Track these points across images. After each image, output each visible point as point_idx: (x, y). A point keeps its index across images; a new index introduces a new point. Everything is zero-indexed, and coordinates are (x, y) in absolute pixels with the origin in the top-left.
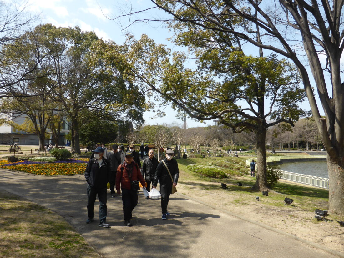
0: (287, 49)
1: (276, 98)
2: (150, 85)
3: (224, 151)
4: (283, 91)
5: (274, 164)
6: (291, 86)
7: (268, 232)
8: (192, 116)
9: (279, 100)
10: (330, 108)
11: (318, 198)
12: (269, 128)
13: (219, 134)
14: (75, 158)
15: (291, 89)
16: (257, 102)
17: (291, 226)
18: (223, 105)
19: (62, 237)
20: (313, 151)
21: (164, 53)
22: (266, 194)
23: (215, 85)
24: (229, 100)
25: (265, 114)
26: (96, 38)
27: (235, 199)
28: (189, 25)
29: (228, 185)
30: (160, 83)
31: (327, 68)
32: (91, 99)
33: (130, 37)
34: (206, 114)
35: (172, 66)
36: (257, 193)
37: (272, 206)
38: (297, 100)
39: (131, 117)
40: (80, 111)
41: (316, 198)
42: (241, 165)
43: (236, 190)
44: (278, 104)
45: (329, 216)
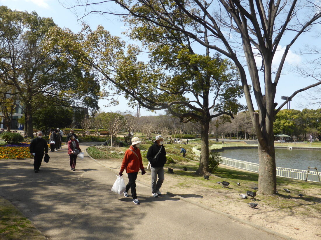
0: (229, 50)
1: (219, 93)
2: (104, 74)
4: (225, 87)
5: (216, 151)
6: (232, 82)
7: (206, 211)
8: (144, 106)
9: (222, 95)
10: (262, 104)
11: (251, 181)
12: (213, 119)
13: (170, 122)
14: (27, 142)
15: (232, 85)
16: (203, 96)
17: (226, 206)
18: (172, 96)
19: (7, 221)
21: (119, 44)
22: (207, 178)
23: (166, 77)
24: (178, 93)
25: (210, 106)
27: (179, 182)
29: (174, 170)
30: (114, 73)
31: (262, 69)
32: (46, 84)
33: (85, 27)
34: (156, 104)
35: (126, 58)
36: (200, 177)
37: (211, 189)
38: (237, 95)
39: (86, 104)
40: (33, 95)
41: (249, 181)
42: (188, 152)
43: (180, 175)
44: (221, 98)
45: (257, 196)
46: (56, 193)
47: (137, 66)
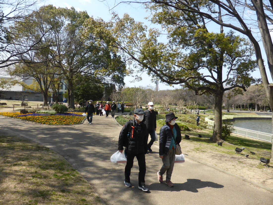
1: (232, 68)
2: (130, 55)
3: (188, 110)
4: (238, 62)
5: (228, 121)
6: (245, 58)
7: (221, 173)
8: (164, 81)
9: (235, 70)
11: (263, 149)
12: (226, 92)
13: (184, 96)
14: (71, 112)
15: (245, 61)
16: (217, 71)
17: (240, 170)
18: (188, 72)
19: (63, 170)
20: (261, 111)
21: (141, 29)
22: (220, 144)
23: (183, 56)
24: (194, 69)
25: (223, 80)
26: (88, 17)
27: (195, 147)
28: (163, 6)
29: (190, 136)
30: (138, 54)
33: (115, 16)
34: (174, 79)
35: (148, 40)
36: (213, 144)
37: (225, 154)
38: (250, 69)
39: (114, 81)
40: (74, 75)
41: (261, 149)
42: (201, 121)
43: (196, 141)
44: (233, 72)
45: (271, 163)
46: (95, 152)
47: (158, 47)
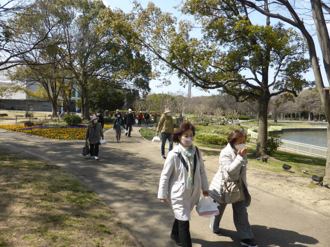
1: (280, 69)
2: (156, 54)
3: (226, 120)
4: (288, 62)
5: (275, 133)
6: (296, 56)
7: (265, 194)
8: (197, 85)
9: (284, 70)
11: (316, 166)
12: (273, 98)
13: (223, 103)
14: (85, 124)
15: (296, 59)
16: (262, 72)
17: (287, 190)
18: (227, 74)
20: (315, 121)
21: (170, 21)
22: (265, 160)
23: (220, 54)
24: (233, 70)
25: (269, 83)
26: (103, 7)
30: (166, 52)
32: (99, 67)
33: (136, 5)
34: (210, 83)
35: (178, 34)
37: (270, 172)
38: (302, 70)
39: (137, 86)
40: (89, 79)
41: (313, 165)
44: (282, 74)
47: (190, 43)
